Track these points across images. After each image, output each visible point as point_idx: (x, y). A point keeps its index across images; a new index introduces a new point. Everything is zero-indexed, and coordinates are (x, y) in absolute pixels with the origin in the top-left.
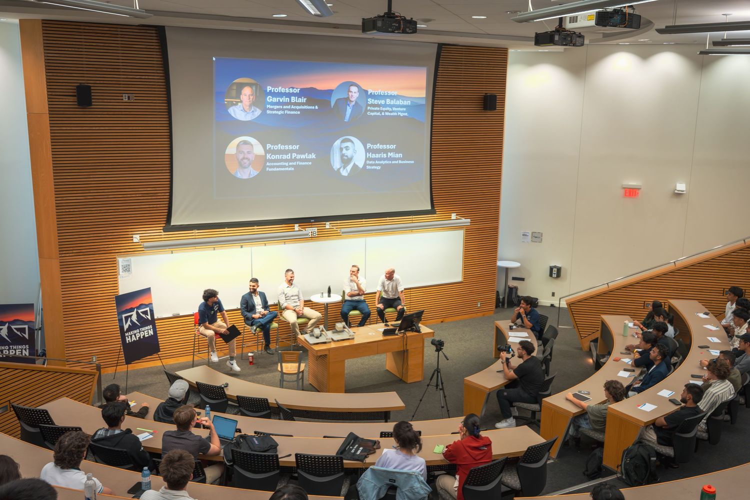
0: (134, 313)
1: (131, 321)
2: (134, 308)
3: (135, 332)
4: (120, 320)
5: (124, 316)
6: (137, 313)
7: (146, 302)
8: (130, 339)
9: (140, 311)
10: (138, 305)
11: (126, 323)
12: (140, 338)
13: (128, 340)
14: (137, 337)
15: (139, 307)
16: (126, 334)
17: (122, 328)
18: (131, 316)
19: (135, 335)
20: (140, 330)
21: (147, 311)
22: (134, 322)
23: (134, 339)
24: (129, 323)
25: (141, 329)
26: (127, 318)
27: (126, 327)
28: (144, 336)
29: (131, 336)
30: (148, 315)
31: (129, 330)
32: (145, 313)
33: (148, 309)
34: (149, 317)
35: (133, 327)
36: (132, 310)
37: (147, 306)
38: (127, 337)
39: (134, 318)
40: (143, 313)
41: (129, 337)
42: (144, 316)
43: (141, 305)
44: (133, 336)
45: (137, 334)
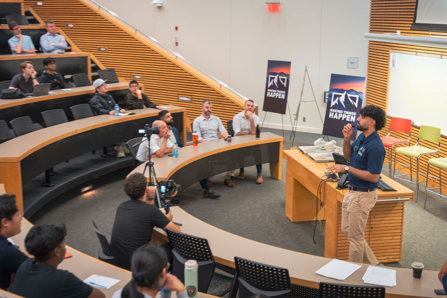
0: (343, 95)
1: (339, 100)
2: (345, 91)
3: (339, 111)
4: (330, 96)
5: (334, 93)
6: (346, 96)
7: (358, 90)
8: (332, 115)
9: (349, 95)
10: (349, 89)
11: (334, 100)
12: (341, 118)
13: (331, 115)
14: (339, 117)
15: (350, 91)
16: (331, 110)
17: (329, 103)
18: (340, 96)
19: (338, 114)
20: (343, 112)
21: (356, 98)
22: (340, 102)
23: (336, 117)
24: (336, 101)
25: (345, 111)
26: (336, 96)
27: (333, 104)
28: (345, 119)
29: (335, 113)
30: (355, 102)
31: (335, 107)
33: (357, 96)
35: (338, 106)
36: (342, 91)
37: (357, 93)
38: (330, 113)
39: (342, 99)
40: (352, 98)
41: (333, 113)
42: (351, 101)
43: (352, 90)
44: (336, 114)
45: (340, 114)
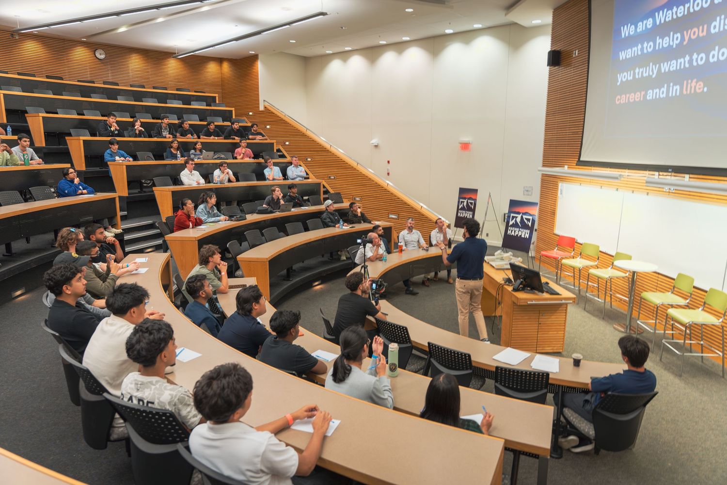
0: (519, 217)
1: (516, 221)
3: (516, 229)
4: (509, 217)
6: (522, 217)
7: (531, 212)
9: (524, 217)
10: (524, 211)
11: (512, 220)
12: (517, 235)
13: (509, 232)
15: (525, 214)
16: (509, 228)
17: (508, 223)
19: (515, 232)
23: (513, 233)
24: (514, 221)
25: (520, 229)
26: (513, 217)
27: (511, 223)
29: (512, 231)
31: (513, 226)
32: (528, 220)
33: (531, 218)
34: (530, 224)
35: (515, 225)
36: (518, 213)
37: (530, 215)
39: (519, 220)
42: (526, 221)
43: (526, 213)
44: (513, 231)
